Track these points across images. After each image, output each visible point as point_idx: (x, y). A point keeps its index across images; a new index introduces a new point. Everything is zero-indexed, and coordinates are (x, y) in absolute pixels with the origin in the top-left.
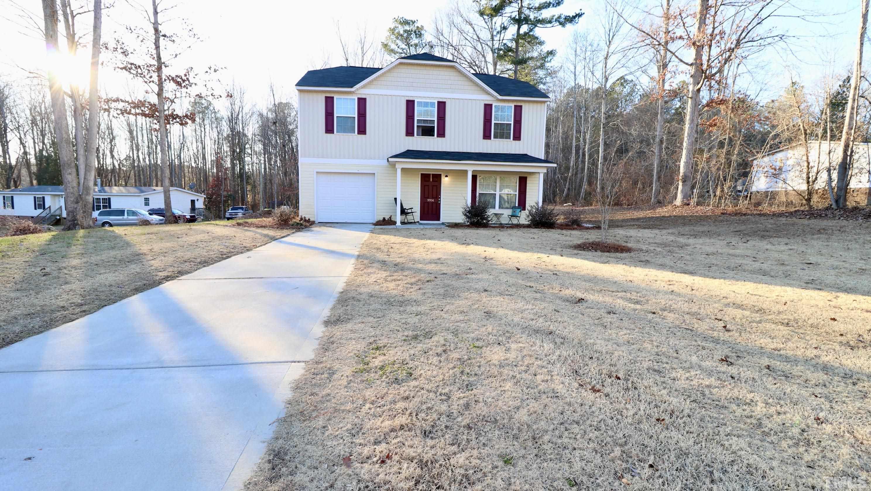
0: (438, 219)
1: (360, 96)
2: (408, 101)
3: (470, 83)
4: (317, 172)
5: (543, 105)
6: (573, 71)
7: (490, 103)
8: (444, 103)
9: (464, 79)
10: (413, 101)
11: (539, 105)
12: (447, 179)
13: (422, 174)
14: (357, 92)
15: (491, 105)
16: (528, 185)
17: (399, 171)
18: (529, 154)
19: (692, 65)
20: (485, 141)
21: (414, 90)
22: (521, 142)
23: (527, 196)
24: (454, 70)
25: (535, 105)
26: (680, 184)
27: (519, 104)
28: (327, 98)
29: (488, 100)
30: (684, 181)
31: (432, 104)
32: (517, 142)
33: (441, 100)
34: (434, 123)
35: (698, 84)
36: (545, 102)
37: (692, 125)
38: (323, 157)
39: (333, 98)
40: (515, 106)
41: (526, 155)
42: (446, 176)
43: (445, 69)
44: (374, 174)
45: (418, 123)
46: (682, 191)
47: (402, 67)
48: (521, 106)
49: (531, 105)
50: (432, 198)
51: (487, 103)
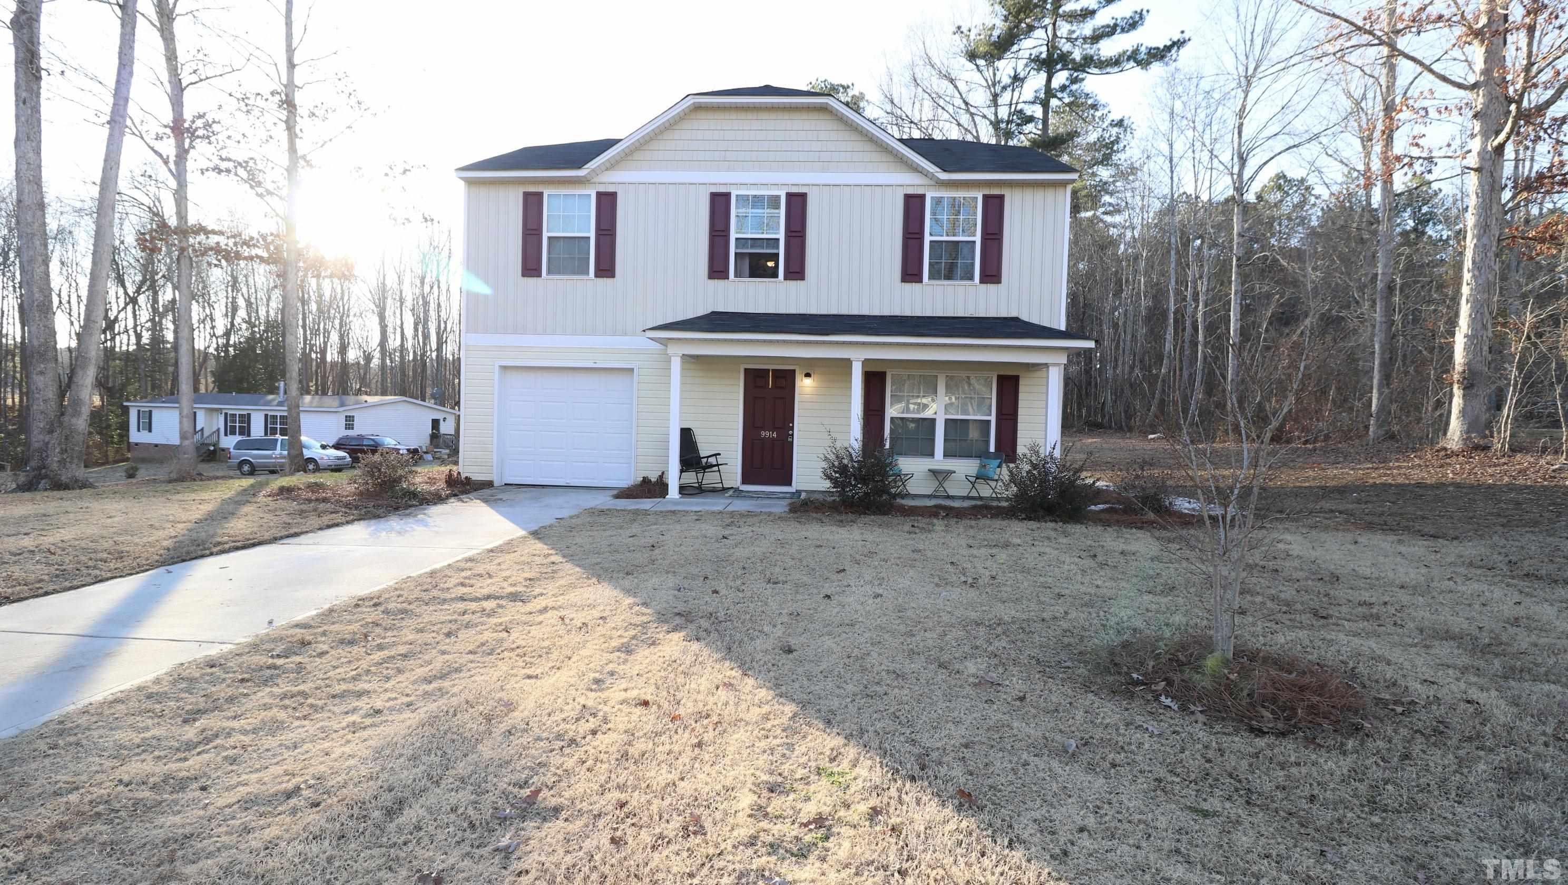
0: (789, 483)
1: (602, 189)
2: (715, 197)
3: (868, 146)
4: (504, 368)
5: (1060, 191)
6: (1167, 153)
7: (920, 191)
8: (803, 197)
9: (854, 136)
10: (727, 195)
11: (1050, 193)
12: (808, 382)
13: (746, 370)
14: (596, 180)
15: (922, 197)
16: (1021, 396)
17: (676, 365)
18: (1025, 317)
19: (1474, 87)
20: (908, 286)
21: (728, 170)
22: (1002, 287)
23: (1020, 426)
24: (827, 117)
25: (1039, 194)
26: (1457, 392)
27: (995, 191)
28: (526, 195)
29: (911, 182)
30: (1469, 385)
31: (774, 202)
32: (992, 287)
33: (795, 190)
34: (778, 247)
35: (1497, 133)
36: (1063, 184)
37: (1485, 240)
38: (515, 332)
39: (540, 195)
40: (986, 197)
41: (1016, 320)
42: (808, 375)
43: (804, 116)
44: (632, 370)
45: (737, 247)
46: (1463, 412)
47: (702, 115)
48: (1001, 198)
49: (1028, 194)
50: (774, 429)
51: (911, 191)
